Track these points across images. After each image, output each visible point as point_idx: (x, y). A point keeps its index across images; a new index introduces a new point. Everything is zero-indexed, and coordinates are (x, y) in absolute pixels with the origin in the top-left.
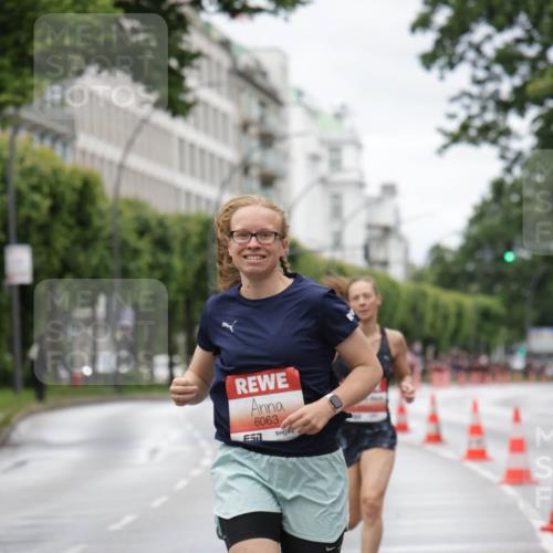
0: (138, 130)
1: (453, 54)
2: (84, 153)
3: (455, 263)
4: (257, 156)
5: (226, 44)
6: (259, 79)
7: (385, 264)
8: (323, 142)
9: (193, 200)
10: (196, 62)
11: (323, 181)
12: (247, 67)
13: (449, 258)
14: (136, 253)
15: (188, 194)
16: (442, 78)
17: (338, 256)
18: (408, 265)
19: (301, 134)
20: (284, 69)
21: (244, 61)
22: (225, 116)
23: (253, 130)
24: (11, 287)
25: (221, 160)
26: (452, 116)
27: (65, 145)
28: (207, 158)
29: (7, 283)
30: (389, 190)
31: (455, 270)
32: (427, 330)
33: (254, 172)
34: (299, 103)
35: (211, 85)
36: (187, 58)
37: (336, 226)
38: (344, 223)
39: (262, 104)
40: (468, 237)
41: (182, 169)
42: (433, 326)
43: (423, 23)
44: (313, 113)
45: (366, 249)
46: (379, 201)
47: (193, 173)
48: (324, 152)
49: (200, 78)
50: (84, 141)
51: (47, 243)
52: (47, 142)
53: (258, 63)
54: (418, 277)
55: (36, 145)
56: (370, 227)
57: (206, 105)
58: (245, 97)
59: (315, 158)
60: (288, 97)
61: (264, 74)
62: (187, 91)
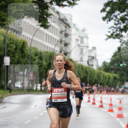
0: (36, 31)
1: (110, 18)
2: (23, 36)
3: (108, 66)
4: (64, 39)
5: (58, 13)
6: (65, 21)
7: (92, 65)
8: (79, 36)
9: (48, 48)
10: (51, 16)
11: (79, 45)
12: (62, 18)
13: (107, 65)
14: (34, 59)
15: (47, 47)
16: (107, 23)
17: (81, 63)
18: (98, 66)
19: (74, 34)
20: (71, 19)
21: (62, 17)
22: (57, 29)
23: (63, 33)
24: (5, 66)
25: (55, 39)
26: (109, 32)
27: (19, 34)
28: (52, 39)
29: (4, 65)
30: (94, 48)
31: (109, 68)
32: (101, 81)
33: (63, 42)
34: (74, 27)
35: (54, 22)
36: (48, 15)
37: (81, 56)
38: (83, 56)
39: (66, 27)
40: (112, 60)
41: (46, 41)
42: (103, 80)
43: (103, 10)
44: (77, 30)
45: (88, 62)
46: (92, 51)
47: (49, 42)
48: (79, 39)
49: (51, 20)
50: (24, 33)
51: (14, 56)
52: (15, 33)
53: (65, 17)
54: (100, 69)
55: (13, 34)
56: (89, 57)
57: (53, 26)
58: (62, 25)
59: (77, 40)
60: (72, 25)
61: (66, 20)
62: (48, 23)
